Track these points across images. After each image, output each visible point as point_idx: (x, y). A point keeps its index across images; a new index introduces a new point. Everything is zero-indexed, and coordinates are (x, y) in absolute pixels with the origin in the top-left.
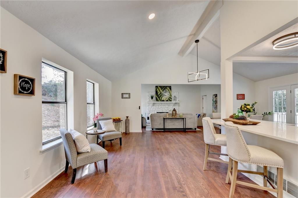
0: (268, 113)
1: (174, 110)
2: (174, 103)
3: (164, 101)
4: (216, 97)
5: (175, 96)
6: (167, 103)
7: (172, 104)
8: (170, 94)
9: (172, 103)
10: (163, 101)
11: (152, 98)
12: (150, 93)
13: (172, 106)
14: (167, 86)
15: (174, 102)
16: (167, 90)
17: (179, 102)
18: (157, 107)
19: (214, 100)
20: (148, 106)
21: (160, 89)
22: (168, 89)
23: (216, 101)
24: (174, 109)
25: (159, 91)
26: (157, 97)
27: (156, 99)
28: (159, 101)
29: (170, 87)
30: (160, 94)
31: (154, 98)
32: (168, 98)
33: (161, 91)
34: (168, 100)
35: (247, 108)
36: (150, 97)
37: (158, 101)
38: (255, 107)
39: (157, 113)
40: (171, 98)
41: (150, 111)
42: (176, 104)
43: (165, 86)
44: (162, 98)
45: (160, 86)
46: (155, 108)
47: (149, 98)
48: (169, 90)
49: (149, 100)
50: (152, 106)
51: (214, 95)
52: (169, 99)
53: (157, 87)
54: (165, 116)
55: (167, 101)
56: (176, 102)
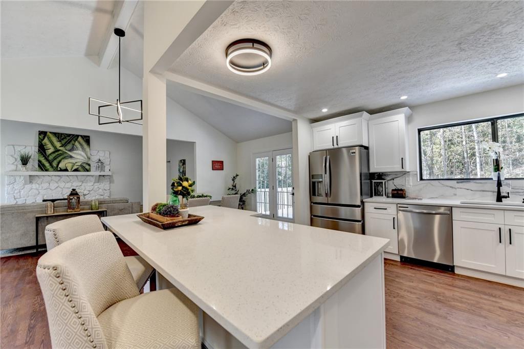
0: (250, 191)
1: (74, 193)
2: (96, 176)
3: (66, 170)
4: (183, 165)
5: (100, 160)
6: (76, 176)
7: (93, 179)
8: (87, 155)
9: (92, 176)
10: (61, 170)
11: (25, 161)
12: (18, 149)
13: (92, 184)
14: (78, 136)
15: (98, 173)
16: (77, 143)
17: (110, 173)
18: (45, 185)
19: (181, 171)
20: (8, 185)
21: (54, 139)
22: (79, 143)
23: (183, 171)
24: (74, 190)
25: (49, 146)
26: (42, 159)
27: (39, 166)
28: (51, 169)
29: (87, 140)
30: (54, 153)
31: (33, 163)
32: (79, 164)
33: (58, 145)
34: (80, 169)
35: (183, 187)
36: (19, 159)
37: (47, 170)
38: (237, 181)
39: (44, 201)
40: (89, 165)
41: (15, 199)
42: (102, 178)
43: (69, 135)
44: (59, 163)
45: (55, 134)
46: (37, 189)
47: (12, 160)
48: (81, 145)
49: (14, 167)
50: (25, 184)
51: (181, 161)
52: (81, 165)
53: (43, 134)
54: (42, 212)
55: (76, 170)
56: (102, 173)
